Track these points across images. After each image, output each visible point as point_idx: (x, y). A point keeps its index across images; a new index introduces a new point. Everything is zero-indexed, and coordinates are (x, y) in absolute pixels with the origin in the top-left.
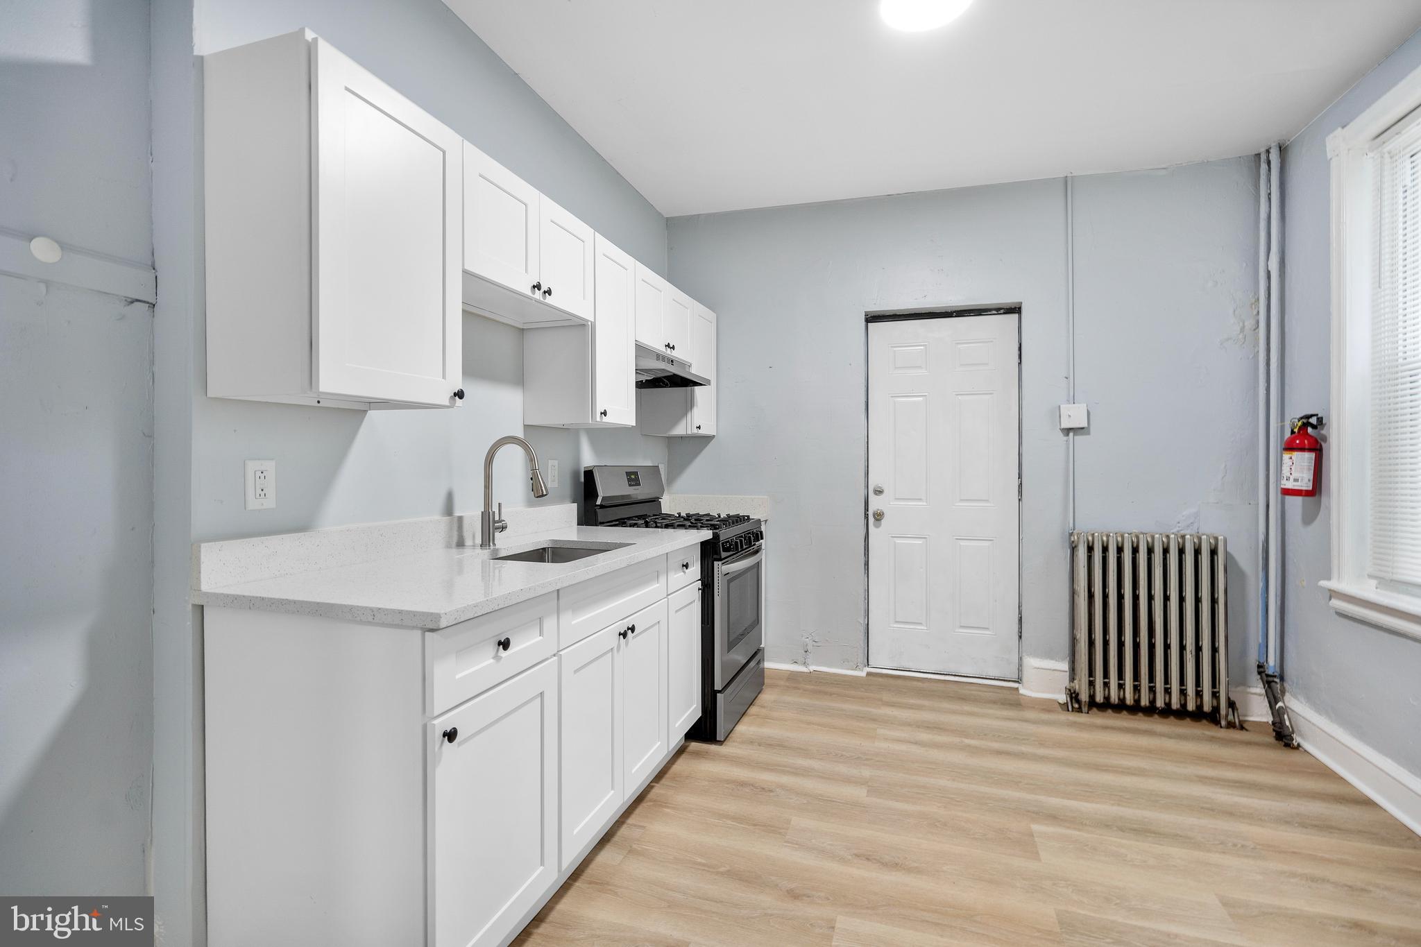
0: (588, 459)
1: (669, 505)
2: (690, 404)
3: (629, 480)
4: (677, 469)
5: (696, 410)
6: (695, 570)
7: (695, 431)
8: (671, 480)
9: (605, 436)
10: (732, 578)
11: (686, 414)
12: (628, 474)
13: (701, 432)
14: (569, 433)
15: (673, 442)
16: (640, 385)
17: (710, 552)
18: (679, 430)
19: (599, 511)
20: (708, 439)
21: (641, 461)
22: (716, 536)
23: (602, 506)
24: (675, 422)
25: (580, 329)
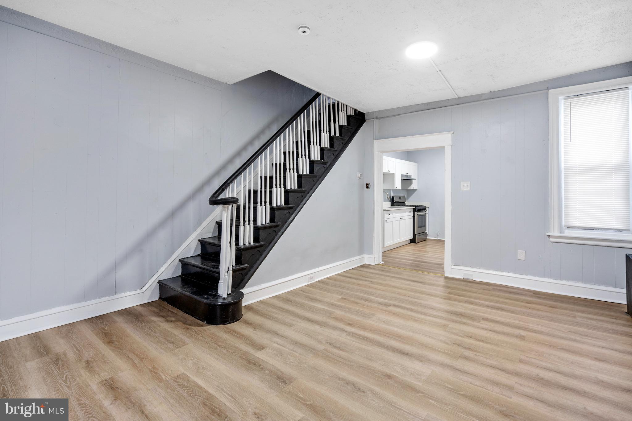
0: (392, 195)
1: (407, 203)
2: (411, 183)
3: (400, 198)
4: (409, 196)
5: (413, 185)
6: (412, 213)
7: (413, 189)
8: (408, 199)
9: (395, 191)
10: (419, 216)
11: (411, 185)
12: (399, 197)
13: (414, 189)
14: (389, 190)
15: (408, 191)
16: (402, 180)
17: (414, 210)
18: (409, 188)
19: (395, 204)
20: (416, 190)
21: (402, 195)
22: (416, 208)
23: (395, 203)
24: (409, 187)
25: (393, 175)
